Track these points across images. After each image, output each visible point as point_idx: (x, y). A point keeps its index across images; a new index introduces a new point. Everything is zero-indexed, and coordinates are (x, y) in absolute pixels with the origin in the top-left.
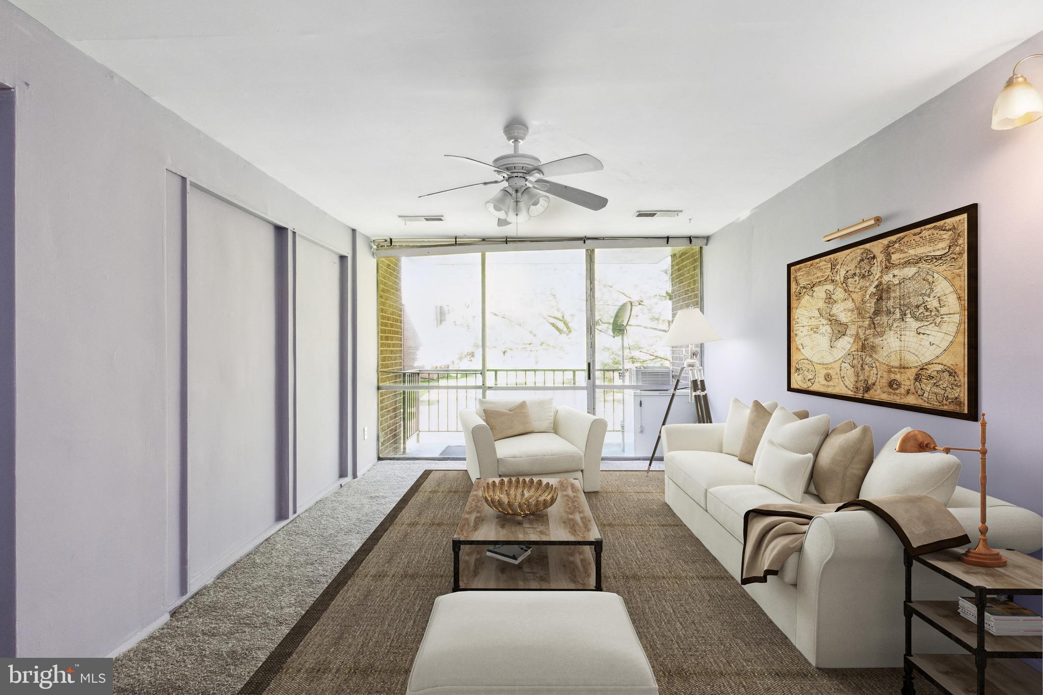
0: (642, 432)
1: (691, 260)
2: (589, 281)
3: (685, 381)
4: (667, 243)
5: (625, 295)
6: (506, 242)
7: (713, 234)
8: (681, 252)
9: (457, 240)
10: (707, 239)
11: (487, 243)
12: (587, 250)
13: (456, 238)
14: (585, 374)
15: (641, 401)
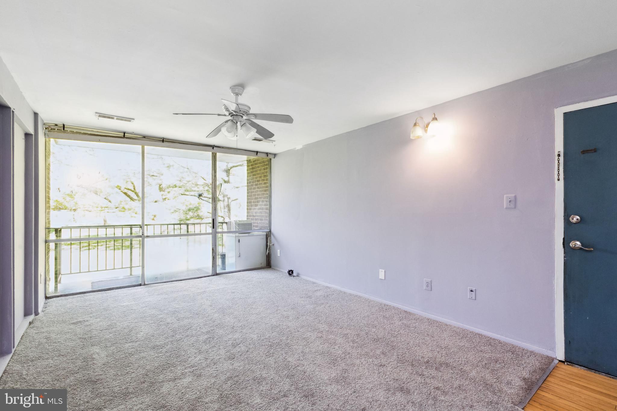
0: (240, 256)
1: (262, 164)
2: (214, 171)
3: (257, 227)
4: (257, 155)
5: (204, 179)
6: (163, 141)
7: (278, 153)
8: (254, 159)
9: (125, 134)
10: (275, 155)
11: (147, 139)
12: (213, 153)
13: (124, 133)
14: (211, 225)
15: (239, 240)
